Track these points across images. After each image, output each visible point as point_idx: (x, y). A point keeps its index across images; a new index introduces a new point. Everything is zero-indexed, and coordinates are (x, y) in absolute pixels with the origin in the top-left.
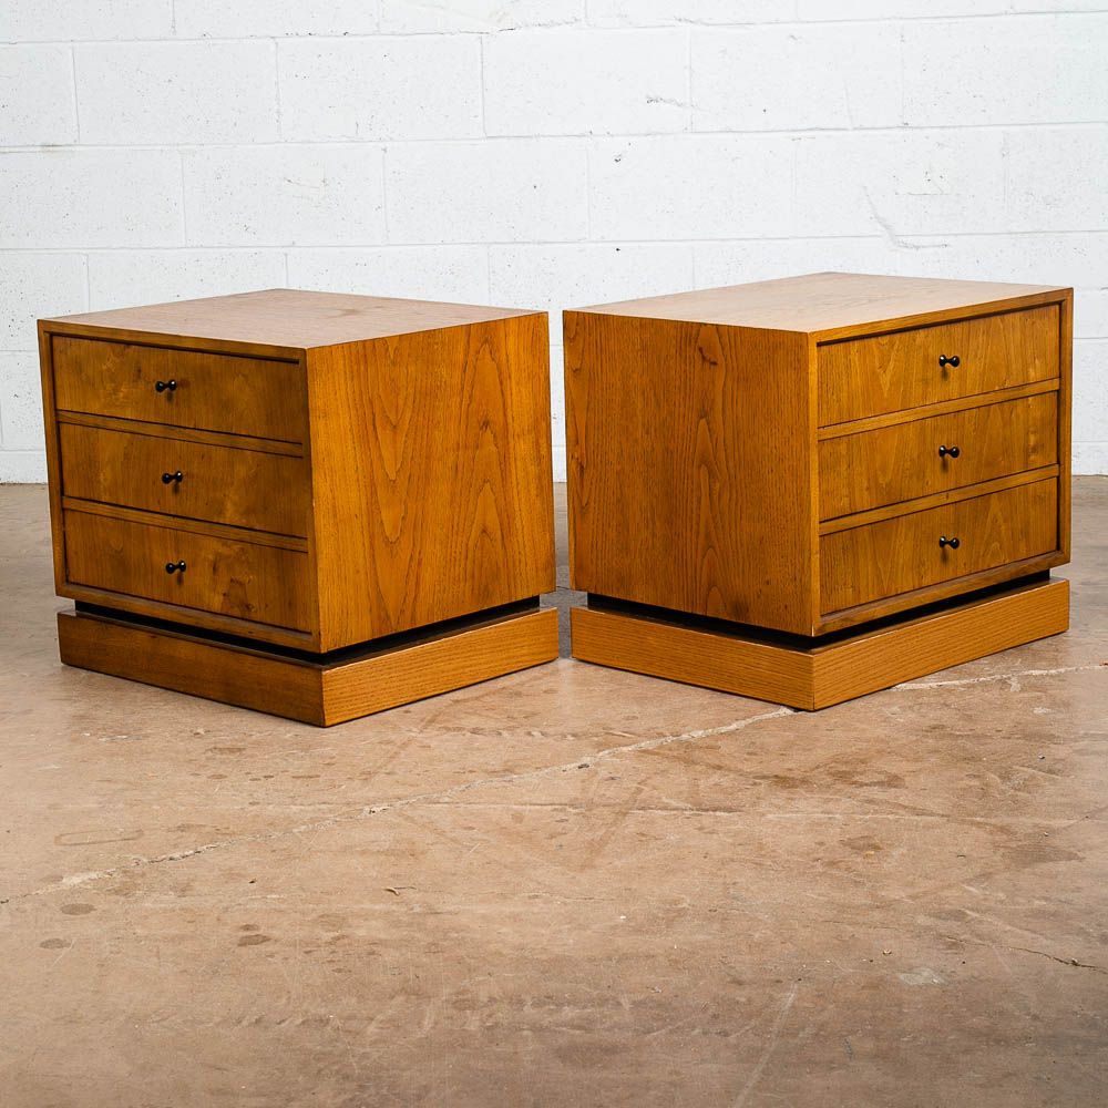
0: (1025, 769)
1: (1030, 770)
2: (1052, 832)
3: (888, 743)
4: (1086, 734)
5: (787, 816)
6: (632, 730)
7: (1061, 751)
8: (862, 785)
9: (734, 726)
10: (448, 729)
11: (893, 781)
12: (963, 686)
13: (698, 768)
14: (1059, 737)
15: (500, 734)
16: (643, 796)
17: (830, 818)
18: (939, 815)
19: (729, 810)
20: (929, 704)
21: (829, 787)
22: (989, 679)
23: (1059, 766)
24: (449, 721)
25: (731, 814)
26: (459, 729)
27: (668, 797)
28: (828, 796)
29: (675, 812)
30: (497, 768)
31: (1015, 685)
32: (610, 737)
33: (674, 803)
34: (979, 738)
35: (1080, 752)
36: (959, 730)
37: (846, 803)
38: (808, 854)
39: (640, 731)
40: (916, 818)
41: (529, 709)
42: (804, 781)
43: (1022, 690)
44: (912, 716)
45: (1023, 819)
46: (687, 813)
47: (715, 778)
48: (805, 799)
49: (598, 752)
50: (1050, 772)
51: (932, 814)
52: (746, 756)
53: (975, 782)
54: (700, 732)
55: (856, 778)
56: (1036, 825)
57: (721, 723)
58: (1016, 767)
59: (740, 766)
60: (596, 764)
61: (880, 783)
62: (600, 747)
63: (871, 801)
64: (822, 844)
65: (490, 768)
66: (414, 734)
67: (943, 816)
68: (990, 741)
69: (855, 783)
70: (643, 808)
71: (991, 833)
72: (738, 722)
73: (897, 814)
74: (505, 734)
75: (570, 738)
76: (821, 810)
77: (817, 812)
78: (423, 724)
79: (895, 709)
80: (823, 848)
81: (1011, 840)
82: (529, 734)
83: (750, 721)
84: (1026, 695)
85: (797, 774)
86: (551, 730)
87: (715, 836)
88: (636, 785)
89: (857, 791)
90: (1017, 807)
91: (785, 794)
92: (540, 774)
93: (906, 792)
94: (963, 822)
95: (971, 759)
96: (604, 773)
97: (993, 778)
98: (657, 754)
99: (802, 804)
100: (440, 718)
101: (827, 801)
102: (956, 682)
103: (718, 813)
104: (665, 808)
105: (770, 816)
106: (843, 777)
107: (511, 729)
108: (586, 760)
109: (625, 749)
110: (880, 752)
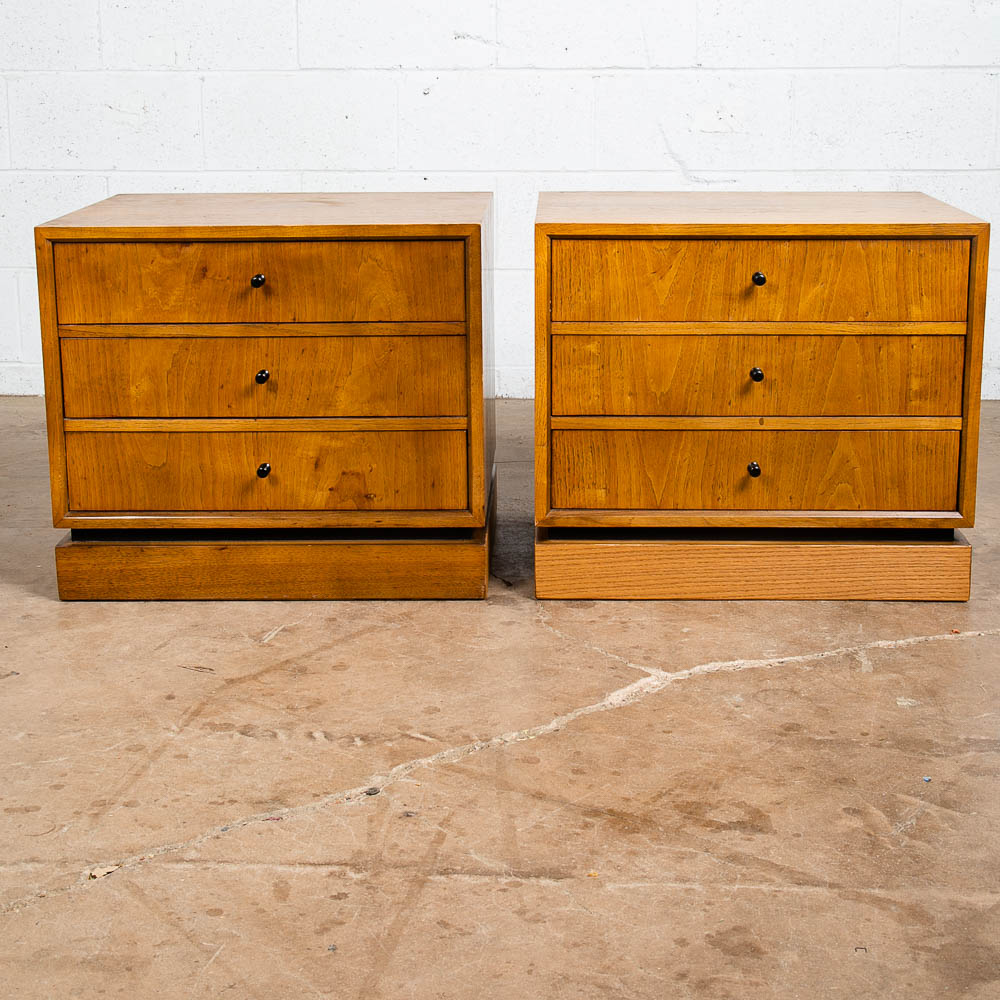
0: (913, 800)
1: (917, 801)
2: (976, 917)
3: (738, 753)
4: (967, 740)
5: (632, 886)
6: (432, 729)
7: (947, 769)
8: (721, 827)
9: (553, 725)
10: (214, 727)
11: (755, 822)
12: (809, 663)
13: (516, 796)
14: (938, 745)
15: (275, 735)
16: (445, 848)
17: (687, 890)
18: (825, 883)
19: (556, 874)
20: (775, 692)
21: (677, 830)
22: (833, 653)
23: (952, 795)
24: (216, 713)
25: (559, 883)
26: (228, 726)
27: (479, 850)
28: (679, 848)
29: (486, 879)
30: (267, 795)
31: (866, 665)
32: (406, 740)
33: (488, 863)
34: (845, 744)
35: (970, 770)
36: (818, 733)
37: (704, 861)
38: (668, 965)
39: (443, 733)
40: (796, 889)
41: (313, 694)
42: (647, 821)
43: (876, 671)
44: (759, 709)
45: (934, 892)
46: (504, 880)
47: (537, 813)
48: (652, 854)
49: (392, 767)
50: (945, 804)
51: (817, 883)
52: (571, 776)
53: (856, 823)
54: (514, 735)
55: (711, 815)
56: (953, 904)
57: (540, 720)
58: (901, 796)
59: (566, 794)
60: (390, 790)
61: (741, 825)
62: (395, 757)
63: (734, 858)
64: (682, 942)
65: (256, 795)
66: (171, 735)
67: (832, 886)
68: (857, 751)
69: (709, 824)
70: (444, 872)
71: (900, 921)
72: (559, 718)
73: (771, 881)
74: (282, 736)
75: (358, 742)
76: (672, 874)
77: (668, 879)
78: (185, 717)
79: (738, 698)
80: (686, 950)
81: (930, 935)
82: (310, 735)
83: (571, 716)
84: (880, 677)
85: (635, 808)
86: (336, 730)
87: (540, 927)
88: (436, 827)
89: (716, 838)
90: (920, 869)
91: (623, 844)
92: (318, 805)
93: (774, 840)
94: (858, 898)
95: (842, 781)
96: (397, 807)
97: (879, 816)
98: (461, 771)
99: (647, 863)
100: (208, 708)
101: (681, 857)
102: (799, 658)
103: (544, 882)
104: (472, 872)
105: (610, 887)
106: (693, 812)
107: (289, 727)
108: (376, 781)
109: (424, 761)
110: (732, 768)
